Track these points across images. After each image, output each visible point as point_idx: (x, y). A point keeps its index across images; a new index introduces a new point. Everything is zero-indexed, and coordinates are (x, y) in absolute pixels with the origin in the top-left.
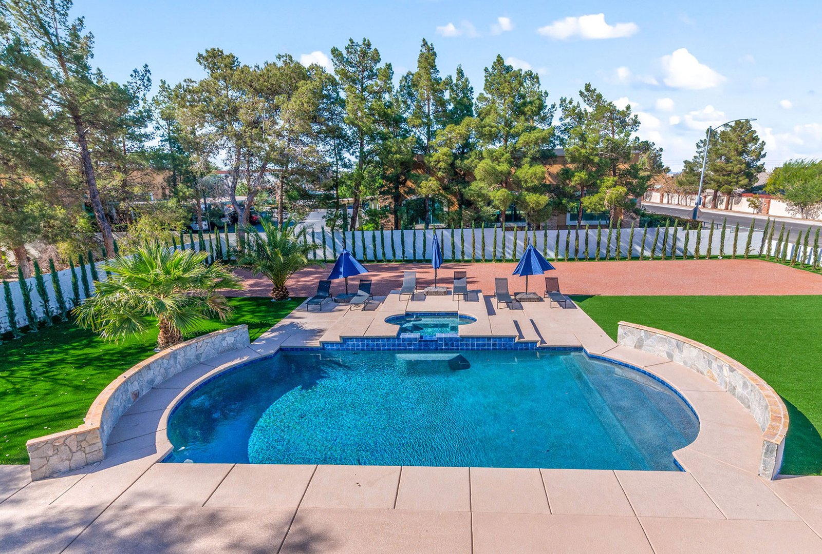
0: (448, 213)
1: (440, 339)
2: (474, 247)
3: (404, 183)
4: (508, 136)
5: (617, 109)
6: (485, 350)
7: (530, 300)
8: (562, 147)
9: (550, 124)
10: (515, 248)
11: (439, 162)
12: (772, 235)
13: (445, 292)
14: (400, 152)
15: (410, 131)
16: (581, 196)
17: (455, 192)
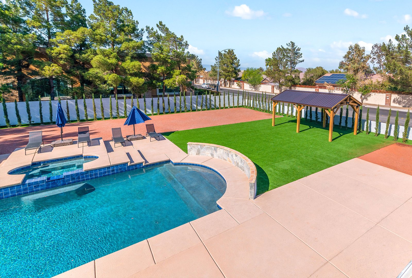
0: (72, 89)
1: (67, 176)
2: (95, 111)
3: (27, 67)
4: (114, 43)
5: (177, 36)
6: (106, 176)
7: (137, 139)
8: (149, 53)
9: (141, 39)
10: (126, 109)
11: (60, 54)
12: (245, 97)
13: (71, 143)
14: (21, 44)
15: (30, 29)
16: (163, 79)
17: (77, 75)
